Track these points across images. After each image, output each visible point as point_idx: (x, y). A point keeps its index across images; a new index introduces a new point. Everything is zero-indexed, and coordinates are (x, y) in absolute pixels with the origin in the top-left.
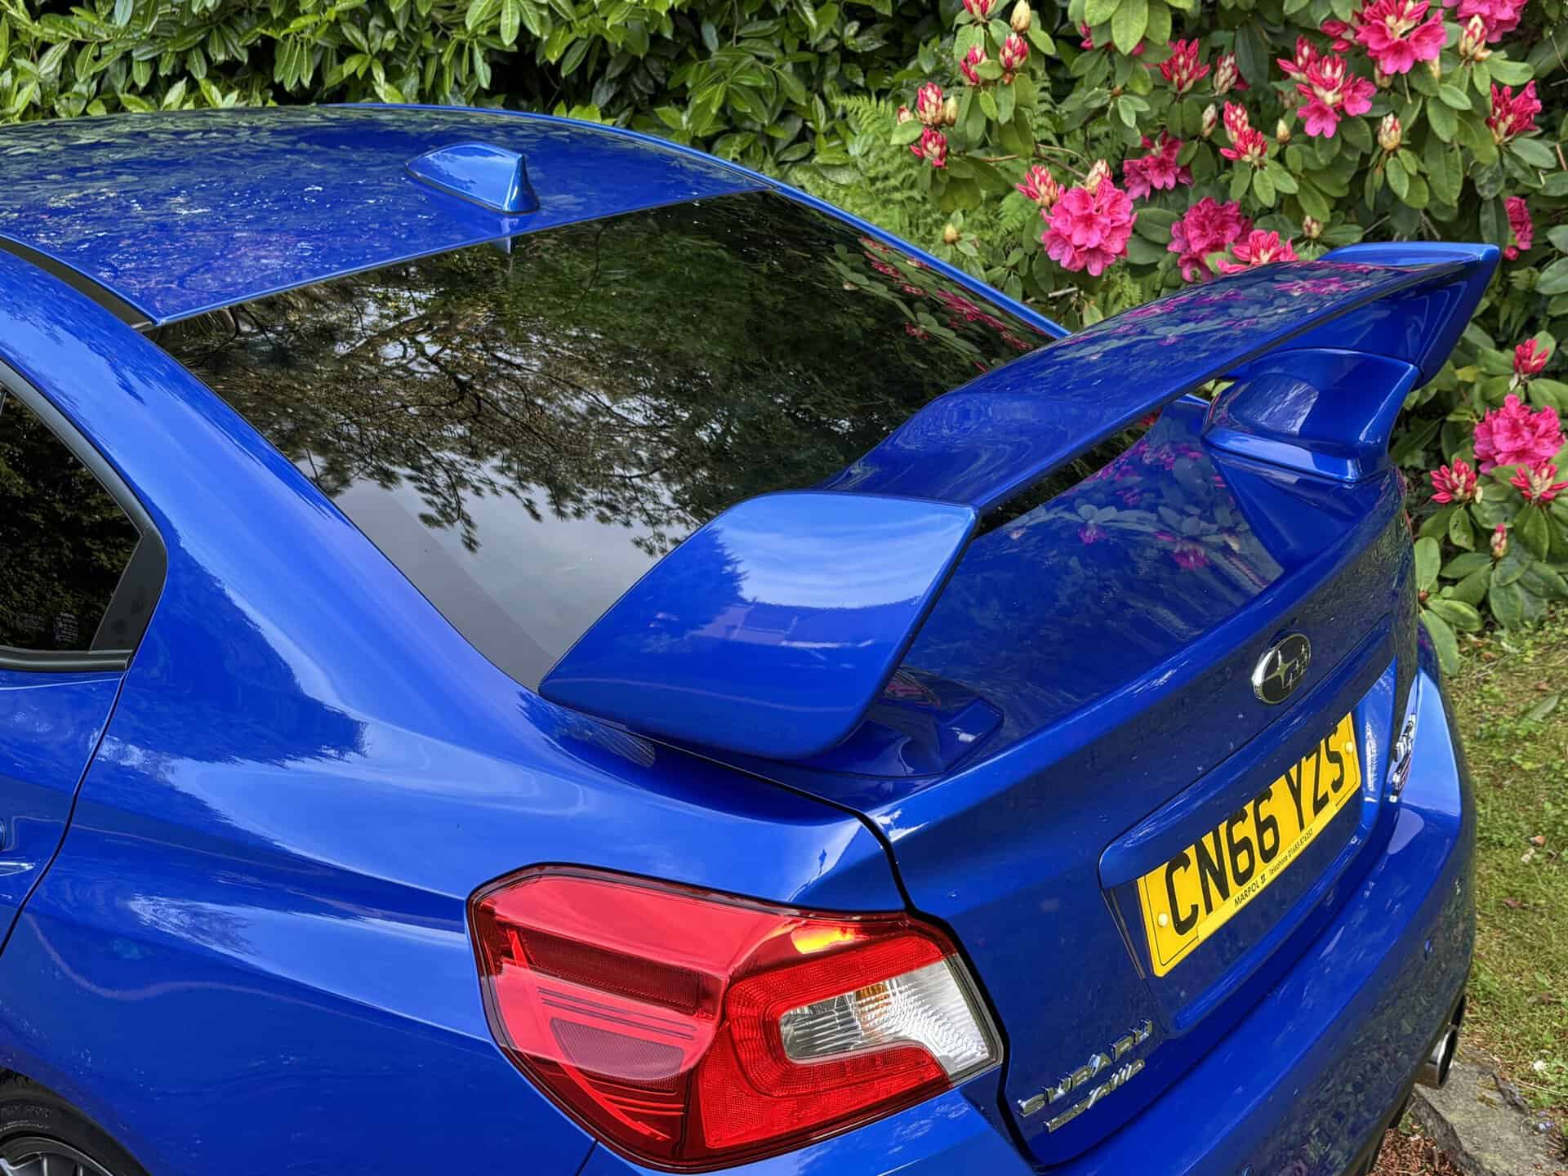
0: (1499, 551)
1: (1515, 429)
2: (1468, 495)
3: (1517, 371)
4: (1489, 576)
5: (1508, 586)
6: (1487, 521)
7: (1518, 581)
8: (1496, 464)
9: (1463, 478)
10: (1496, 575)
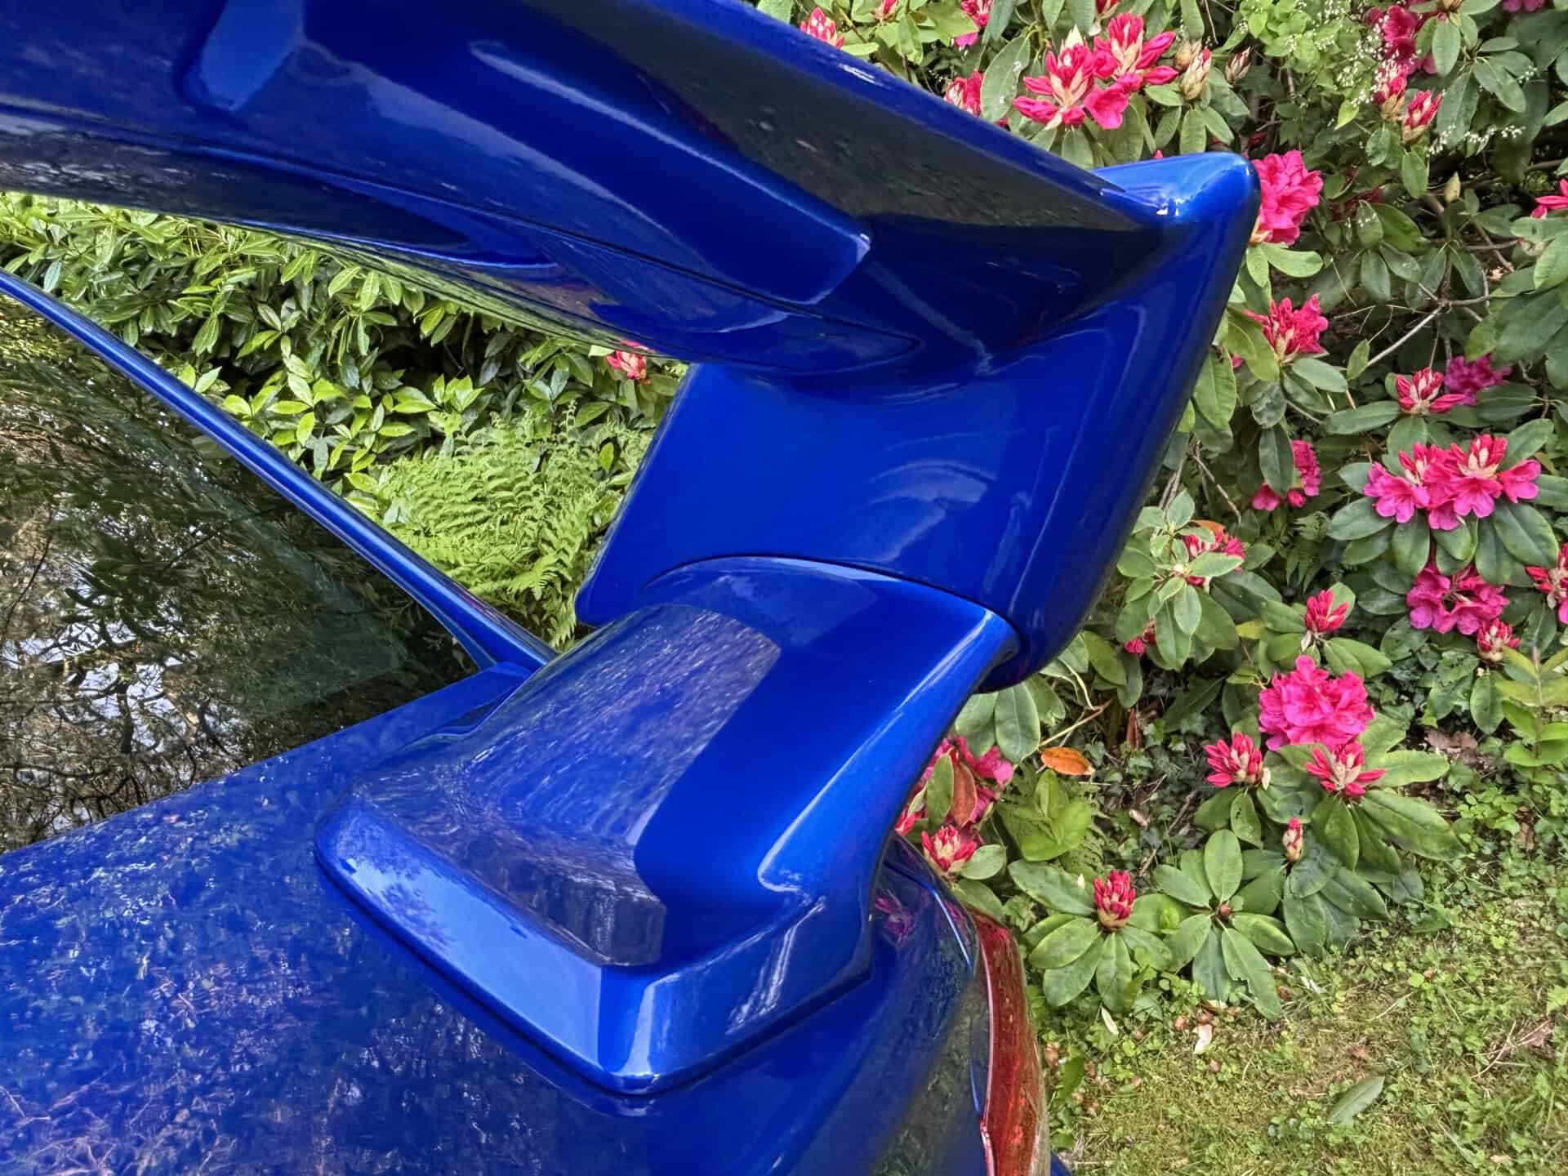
0: (1294, 853)
1: (1310, 699)
2: (1253, 779)
3: (1309, 628)
4: (1282, 884)
5: (1306, 900)
6: (1277, 813)
7: (1320, 893)
8: (1287, 741)
9: (1246, 756)
10: (1292, 883)
